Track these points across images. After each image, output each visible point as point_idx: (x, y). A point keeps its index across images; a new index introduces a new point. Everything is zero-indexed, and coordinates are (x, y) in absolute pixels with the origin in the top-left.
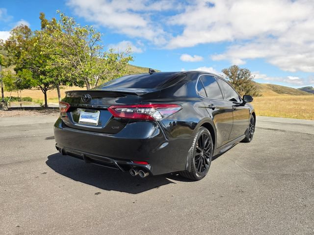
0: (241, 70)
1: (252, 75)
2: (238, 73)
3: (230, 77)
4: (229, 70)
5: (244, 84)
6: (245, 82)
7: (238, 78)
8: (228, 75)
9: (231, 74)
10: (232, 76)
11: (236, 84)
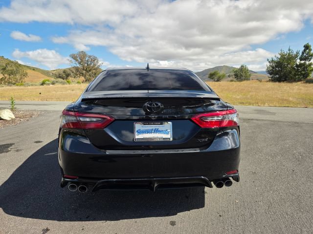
0: (90, 57)
1: (100, 63)
2: (86, 59)
3: (80, 63)
4: (78, 56)
5: (94, 71)
6: (94, 69)
7: (88, 64)
8: (77, 60)
9: (80, 60)
10: (81, 62)
11: (86, 70)
